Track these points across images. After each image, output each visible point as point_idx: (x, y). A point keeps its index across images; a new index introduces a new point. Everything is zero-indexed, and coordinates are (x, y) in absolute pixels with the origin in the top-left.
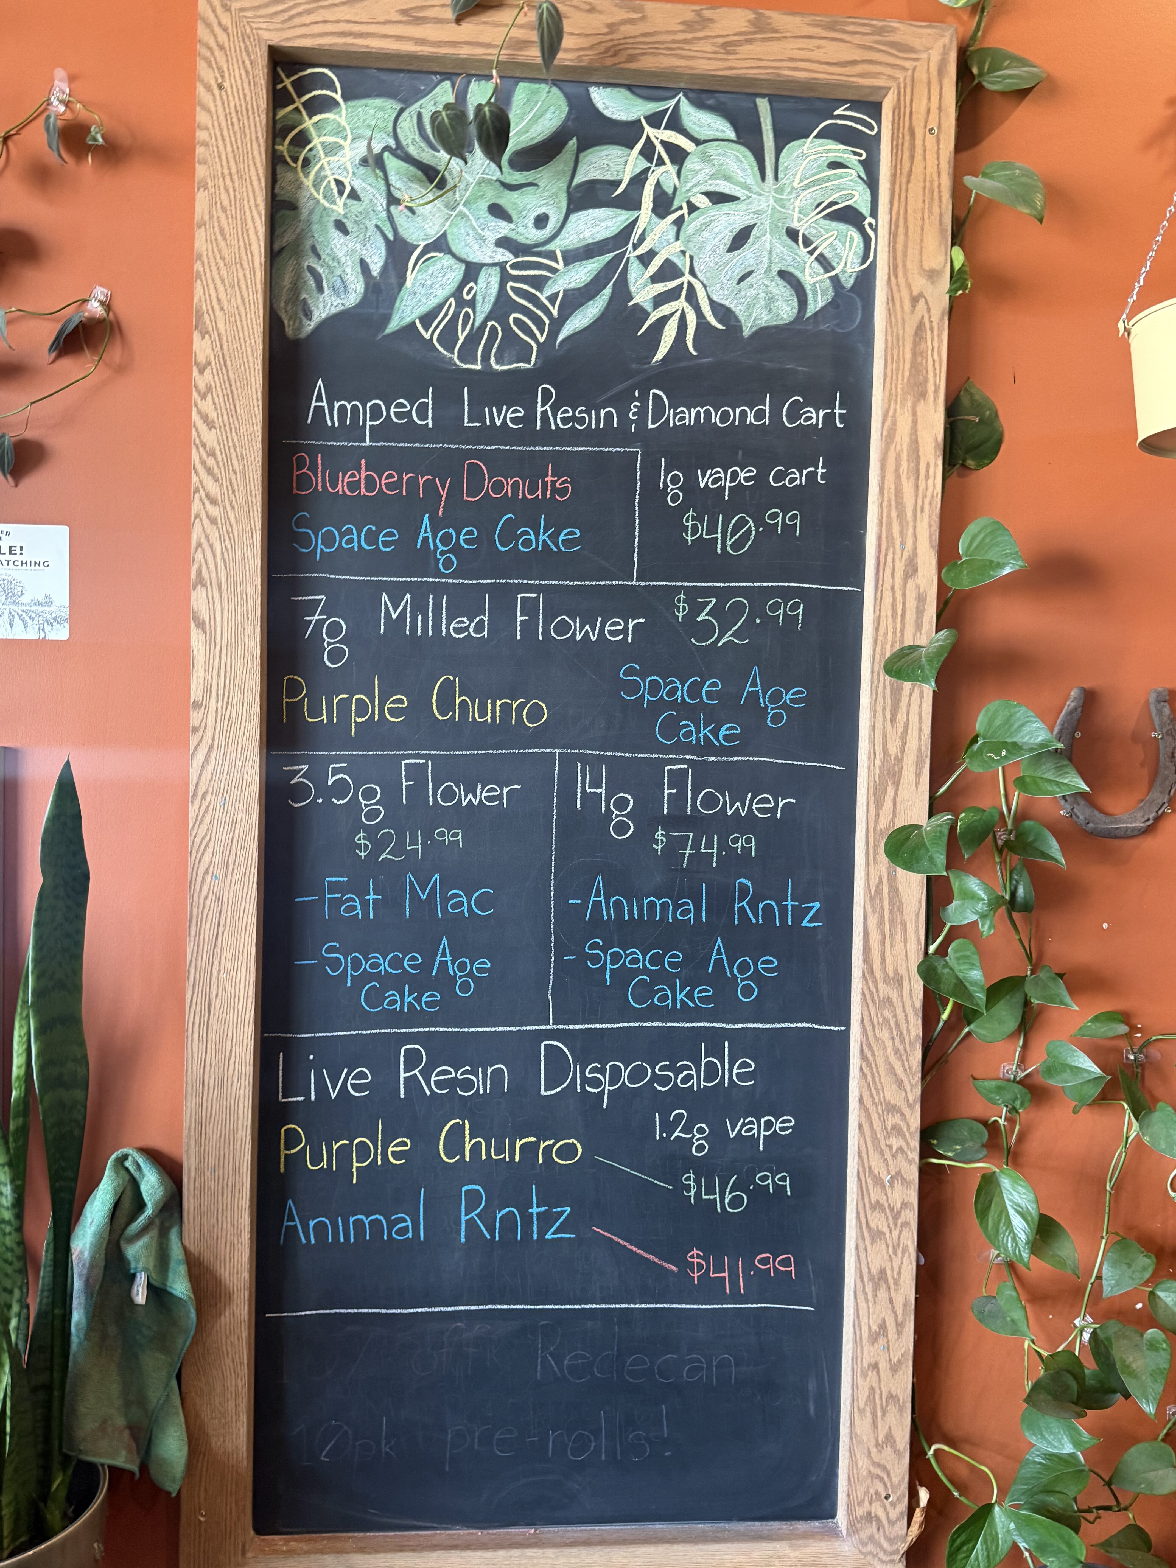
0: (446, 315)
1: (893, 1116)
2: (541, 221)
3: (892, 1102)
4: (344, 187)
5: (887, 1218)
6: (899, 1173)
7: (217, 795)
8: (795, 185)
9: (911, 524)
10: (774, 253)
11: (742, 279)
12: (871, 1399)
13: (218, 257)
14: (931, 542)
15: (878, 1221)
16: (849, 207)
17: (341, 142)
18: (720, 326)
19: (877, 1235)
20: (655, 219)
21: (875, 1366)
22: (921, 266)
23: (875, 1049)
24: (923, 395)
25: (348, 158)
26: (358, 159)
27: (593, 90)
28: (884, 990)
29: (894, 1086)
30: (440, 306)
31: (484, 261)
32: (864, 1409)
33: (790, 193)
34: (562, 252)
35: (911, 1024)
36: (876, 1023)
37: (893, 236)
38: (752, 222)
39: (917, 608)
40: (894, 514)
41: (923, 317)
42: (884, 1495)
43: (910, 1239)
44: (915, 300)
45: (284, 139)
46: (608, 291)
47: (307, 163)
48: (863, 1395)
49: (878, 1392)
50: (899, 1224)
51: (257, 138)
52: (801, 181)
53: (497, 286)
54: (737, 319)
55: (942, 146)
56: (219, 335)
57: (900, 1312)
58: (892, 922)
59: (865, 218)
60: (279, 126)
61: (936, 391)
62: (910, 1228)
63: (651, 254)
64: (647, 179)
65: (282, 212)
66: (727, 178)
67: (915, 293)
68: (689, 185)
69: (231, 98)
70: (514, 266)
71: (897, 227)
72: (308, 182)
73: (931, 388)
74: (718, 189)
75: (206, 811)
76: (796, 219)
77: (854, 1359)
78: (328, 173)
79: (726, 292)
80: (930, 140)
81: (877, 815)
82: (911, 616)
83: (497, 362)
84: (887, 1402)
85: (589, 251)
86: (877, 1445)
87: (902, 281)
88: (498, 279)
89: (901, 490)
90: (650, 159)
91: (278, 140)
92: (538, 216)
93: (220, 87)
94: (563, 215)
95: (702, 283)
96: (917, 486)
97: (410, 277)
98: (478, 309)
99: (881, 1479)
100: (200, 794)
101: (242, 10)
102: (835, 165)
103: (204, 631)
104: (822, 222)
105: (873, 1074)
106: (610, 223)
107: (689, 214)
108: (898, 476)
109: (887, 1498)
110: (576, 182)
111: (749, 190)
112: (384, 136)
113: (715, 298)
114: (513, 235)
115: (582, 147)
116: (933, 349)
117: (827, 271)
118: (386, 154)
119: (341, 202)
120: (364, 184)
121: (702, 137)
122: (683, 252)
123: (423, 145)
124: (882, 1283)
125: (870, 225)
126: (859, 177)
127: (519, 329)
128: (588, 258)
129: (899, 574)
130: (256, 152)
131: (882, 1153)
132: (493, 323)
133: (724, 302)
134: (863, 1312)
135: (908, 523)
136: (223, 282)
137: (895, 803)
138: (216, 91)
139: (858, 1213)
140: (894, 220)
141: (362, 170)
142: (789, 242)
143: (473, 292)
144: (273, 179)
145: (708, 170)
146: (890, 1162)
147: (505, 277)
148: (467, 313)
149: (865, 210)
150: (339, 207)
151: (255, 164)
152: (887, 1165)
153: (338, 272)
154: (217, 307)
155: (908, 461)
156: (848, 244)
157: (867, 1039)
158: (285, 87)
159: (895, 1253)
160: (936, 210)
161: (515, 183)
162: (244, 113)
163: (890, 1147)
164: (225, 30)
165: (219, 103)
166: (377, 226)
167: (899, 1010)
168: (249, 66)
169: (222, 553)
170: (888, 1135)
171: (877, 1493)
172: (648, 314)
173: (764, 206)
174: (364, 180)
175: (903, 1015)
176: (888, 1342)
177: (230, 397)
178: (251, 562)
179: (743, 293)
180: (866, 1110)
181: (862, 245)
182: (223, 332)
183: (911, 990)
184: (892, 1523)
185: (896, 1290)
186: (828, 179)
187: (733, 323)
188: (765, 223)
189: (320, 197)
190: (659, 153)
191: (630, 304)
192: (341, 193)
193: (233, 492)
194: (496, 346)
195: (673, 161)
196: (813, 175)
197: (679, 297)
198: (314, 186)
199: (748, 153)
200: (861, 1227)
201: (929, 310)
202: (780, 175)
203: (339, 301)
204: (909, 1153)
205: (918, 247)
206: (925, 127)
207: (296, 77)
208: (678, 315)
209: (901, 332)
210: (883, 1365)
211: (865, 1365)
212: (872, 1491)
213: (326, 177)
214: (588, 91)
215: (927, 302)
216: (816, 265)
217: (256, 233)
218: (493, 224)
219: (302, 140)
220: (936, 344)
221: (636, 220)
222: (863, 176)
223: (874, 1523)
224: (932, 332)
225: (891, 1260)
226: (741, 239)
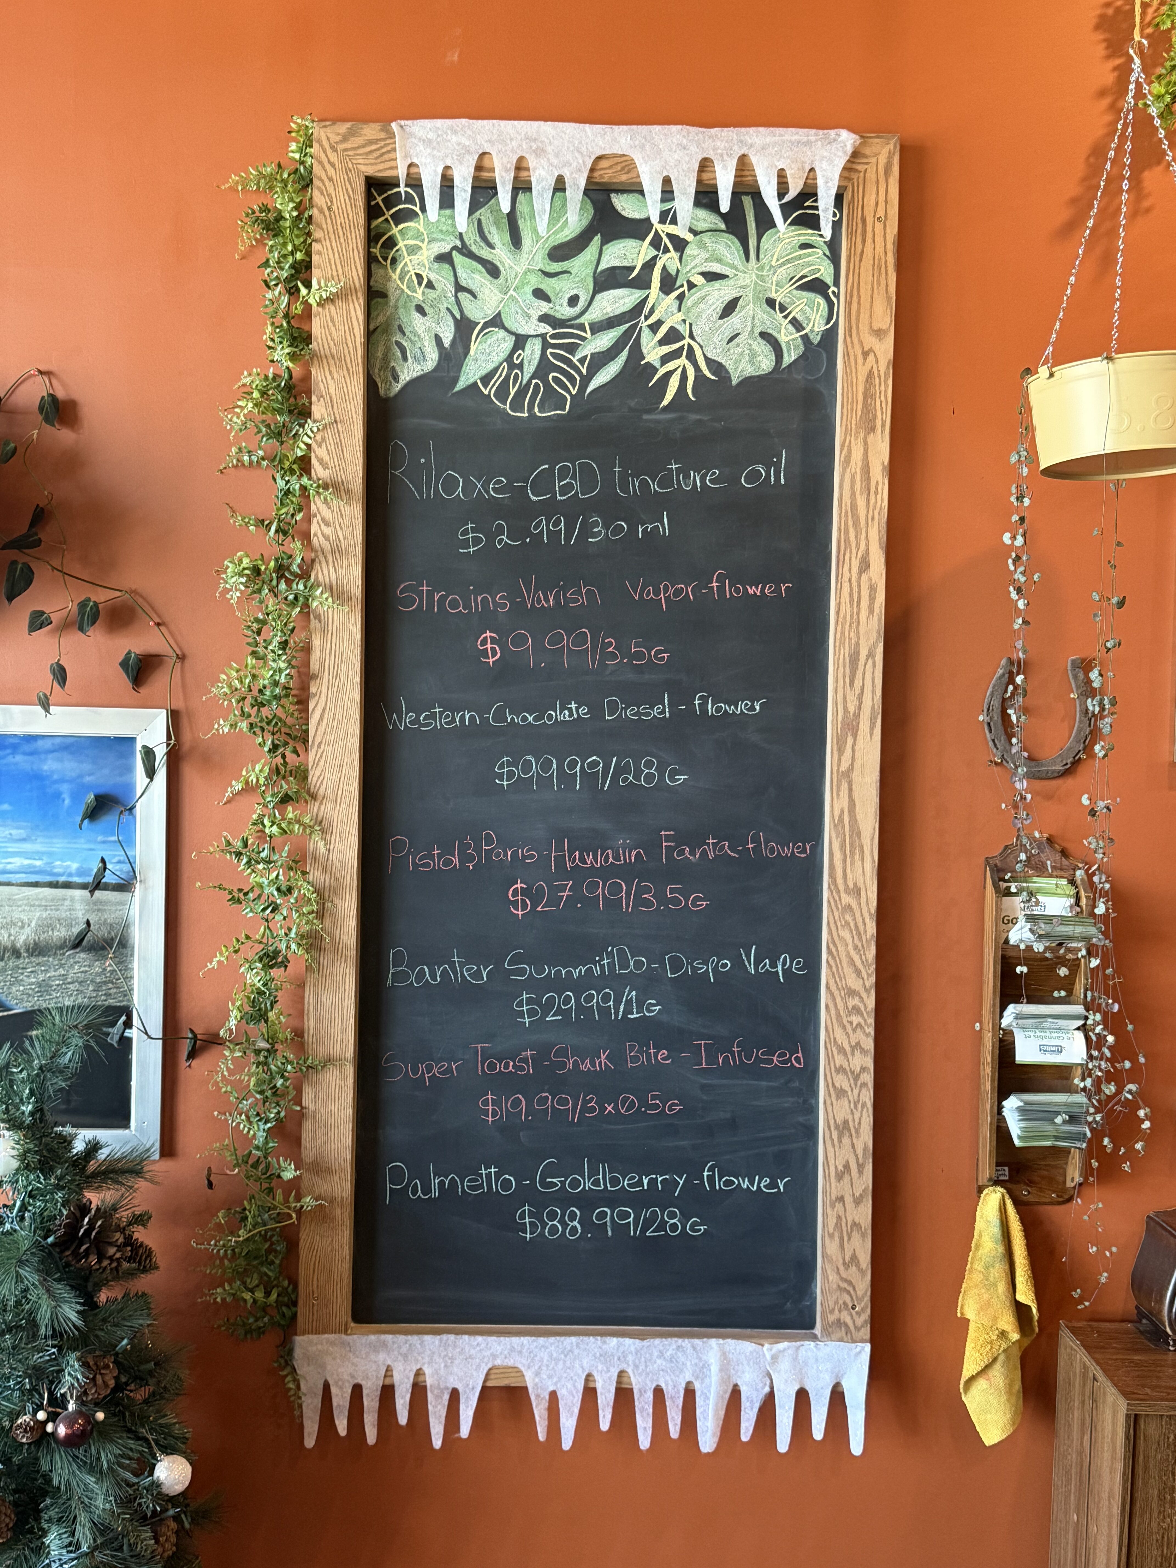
0: (501, 375)
1: (853, 998)
2: (573, 301)
3: (853, 987)
4: (423, 279)
5: (849, 1080)
6: (858, 1044)
7: (328, 745)
8: (773, 263)
9: (864, 530)
10: (756, 318)
11: (731, 340)
12: (838, 1225)
13: (329, 338)
14: (880, 544)
15: (841, 1081)
16: (817, 279)
17: (420, 244)
18: (713, 378)
19: (841, 1093)
20: (663, 296)
21: (841, 1199)
22: (871, 327)
23: (839, 945)
24: (873, 429)
25: (425, 256)
26: (432, 257)
27: (613, 195)
28: (846, 899)
29: (854, 975)
30: (496, 369)
31: (529, 334)
32: (833, 1233)
33: (769, 270)
34: (589, 324)
35: (867, 927)
36: (839, 924)
37: (849, 304)
38: (738, 295)
39: (870, 596)
40: (850, 523)
41: (872, 367)
42: (850, 1305)
43: (868, 1097)
44: (865, 354)
45: (377, 243)
46: (625, 353)
47: (394, 261)
48: (832, 1222)
49: (844, 1220)
50: (859, 1085)
51: (357, 247)
52: (778, 260)
53: (539, 352)
54: (727, 371)
55: (888, 230)
56: (331, 398)
57: (860, 1156)
58: (852, 845)
59: (829, 287)
60: (373, 234)
61: (883, 425)
62: (868, 1087)
63: (659, 323)
64: (655, 264)
65: (376, 300)
66: (719, 261)
67: (866, 349)
68: (688, 268)
69: (338, 218)
70: (553, 336)
71: (851, 297)
72: (395, 276)
73: (879, 423)
74: (711, 270)
75: (321, 757)
76: (773, 291)
77: (825, 1192)
78: (410, 268)
79: (718, 351)
80: (879, 226)
81: (840, 760)
82: (865, 603)
83: (540, 411)
84: (851, 1228)
85: (610, 323)
86: (844, 1263)
87: (855, 340)
88: (540, 347)
89: (856, 503)
90: (658, 249)
91: (372, 244)
92: (571, 297)
93: (329, 209)
94: (590, 295)
95: (699, 344)
96: (868, 501)
97: (473, 347)
98: (525, 370)
99: (848, 1292)
100: (316, 744)
101: (346, 150)
102: (805, 246)
103: (320, 622)
104: (795, 292)
105: (837, 965)
106: (627, 300)
107: (689, 290)
108: (853, 494)
109: (853, 1309)
110: (600, 269)
111: (737, 269)
112: (453, 238)
113: (709, 356)
114: (551, 313)
115: (605, 242)
116: (880, 392)
117: (798, 331)
118: (454, 253)
119: (420, 291)
120: (437, 277)
121: (699, 229)
122: (684, 321)
123: (483, 244)
124: (846, 1132)
125: (833, 292)
126: (825, 254)
127: (556, 384)
128: (609, 329)
129: (855, 570)
130: (357, 258)
131: (844, 1028)
132: (536, 381)
133: (715, 358)
134: (831, 1155)
135: (861, 529)
136: (333, 357)
137: (853, 751)
138: (327, 213)
139: (825, 1075)
140: (849, 291)
141: (436, 265)
142: (768, 309)
143: (521, 358)
144: (369, 274)
145: (704, 255)
146: (851, 1035)
147: (545, 345)
148: (517, 374)
149: (829, 280)
150: (419, 294)
151: (356, 267)
152: (849, 1037)
153: (419, 345)
154: (329, 377)
155: (861, 480)
156: (815, 308)
157: (832, 938)
158: (378, 203)
159: (856, 1107)
160: (883, 282)
161: (553, 271)
162: (348, 228)
163: (851, 1023)
164: (333, 165)
165: (329, 221)
166: (448, 309)
167: (858, 915)
168: (351, 193)
169: (334, 562)
170: (849, 1014)
171: (845, 1303)
172: (656, 370)
173: (748, 281)
174: (437, 273)
175: (861, 919)
176: (851, 1179)
177: (339, 445)
178: (354, 568)
179: (732, 351)
180: (832, 994)
181: (826, 309)
182: (334, 396)
183: (867, 899)
184: (858, 1329)
185: (857, 1137)
186: (800, 257)
187: (723, 374)
188: (749, 295)
189: (404, 288)
190: (665, 244)
191: (643, 363)
192: (420, 284)
193: (342, 516)
194: (538, 398)
195: (676, 250)
196: (787, 255)
197: (681, 356)
198: (400, 279)
199: (736, 240)
200: (828, 1086)
201: (877, 362)
202: (761, 256)
203: (419, 367)
204: (866, 1028)
205: (868, 312)
206: (874, 216)
207: (386, 195)
208: (680, 370)
209: (855, 381)
210: (848, 1199)
211: (833, 1198)
212: (841, 1302)
213: (409, 271)
214: (609, 197)
215: (875, 355)
216: (790, 327)
217: (358, 320)
218: (536, 304)
219: (391, 243)
220: (883, 388)
221: (647, 296)
222: (828, 253)
223: (843, 1329)
224: (880, 379)
225: (852, 1113)
226: (730, 308)
